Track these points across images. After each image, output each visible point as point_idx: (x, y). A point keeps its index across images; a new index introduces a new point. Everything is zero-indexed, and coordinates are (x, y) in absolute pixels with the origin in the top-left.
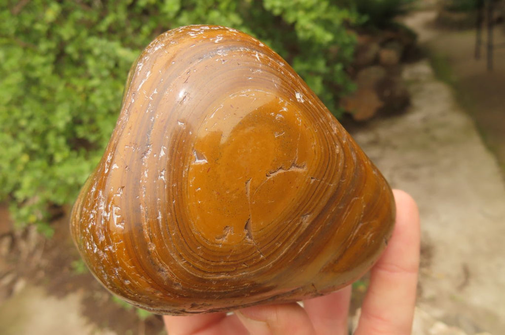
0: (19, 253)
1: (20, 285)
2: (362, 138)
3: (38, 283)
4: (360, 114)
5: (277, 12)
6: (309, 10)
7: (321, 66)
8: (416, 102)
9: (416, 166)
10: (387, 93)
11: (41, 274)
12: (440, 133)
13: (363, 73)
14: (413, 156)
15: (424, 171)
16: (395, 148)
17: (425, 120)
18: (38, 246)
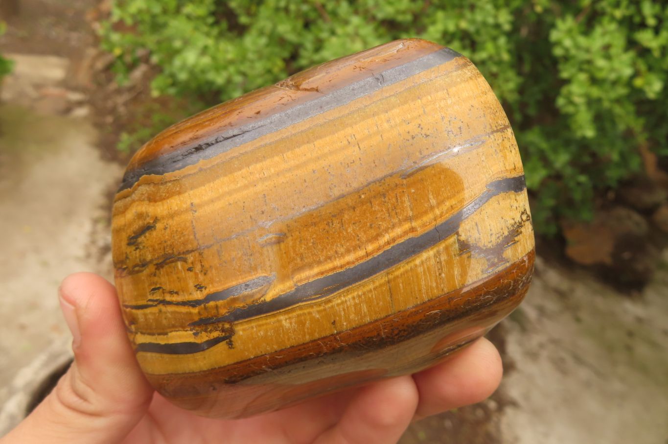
0: (110, 80)
1: (82, 112)
2: (554, 277)
3: (98, 125)
4: (574, 251)
5: (558, 52)
6: (594, 81)
7: (561, 160)
8: (650, 294)
9: (579, 360)
10: (626, 255)
11: (109, 119)
12: (642, 350)
13: (622, 212)
14: (587, 345)
15: (584, 373)
16: (578, 320)
17: (640, 320)
18: (131, 89)
